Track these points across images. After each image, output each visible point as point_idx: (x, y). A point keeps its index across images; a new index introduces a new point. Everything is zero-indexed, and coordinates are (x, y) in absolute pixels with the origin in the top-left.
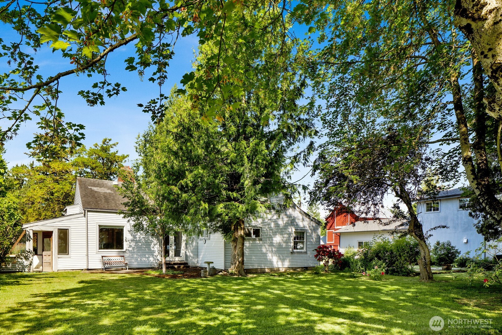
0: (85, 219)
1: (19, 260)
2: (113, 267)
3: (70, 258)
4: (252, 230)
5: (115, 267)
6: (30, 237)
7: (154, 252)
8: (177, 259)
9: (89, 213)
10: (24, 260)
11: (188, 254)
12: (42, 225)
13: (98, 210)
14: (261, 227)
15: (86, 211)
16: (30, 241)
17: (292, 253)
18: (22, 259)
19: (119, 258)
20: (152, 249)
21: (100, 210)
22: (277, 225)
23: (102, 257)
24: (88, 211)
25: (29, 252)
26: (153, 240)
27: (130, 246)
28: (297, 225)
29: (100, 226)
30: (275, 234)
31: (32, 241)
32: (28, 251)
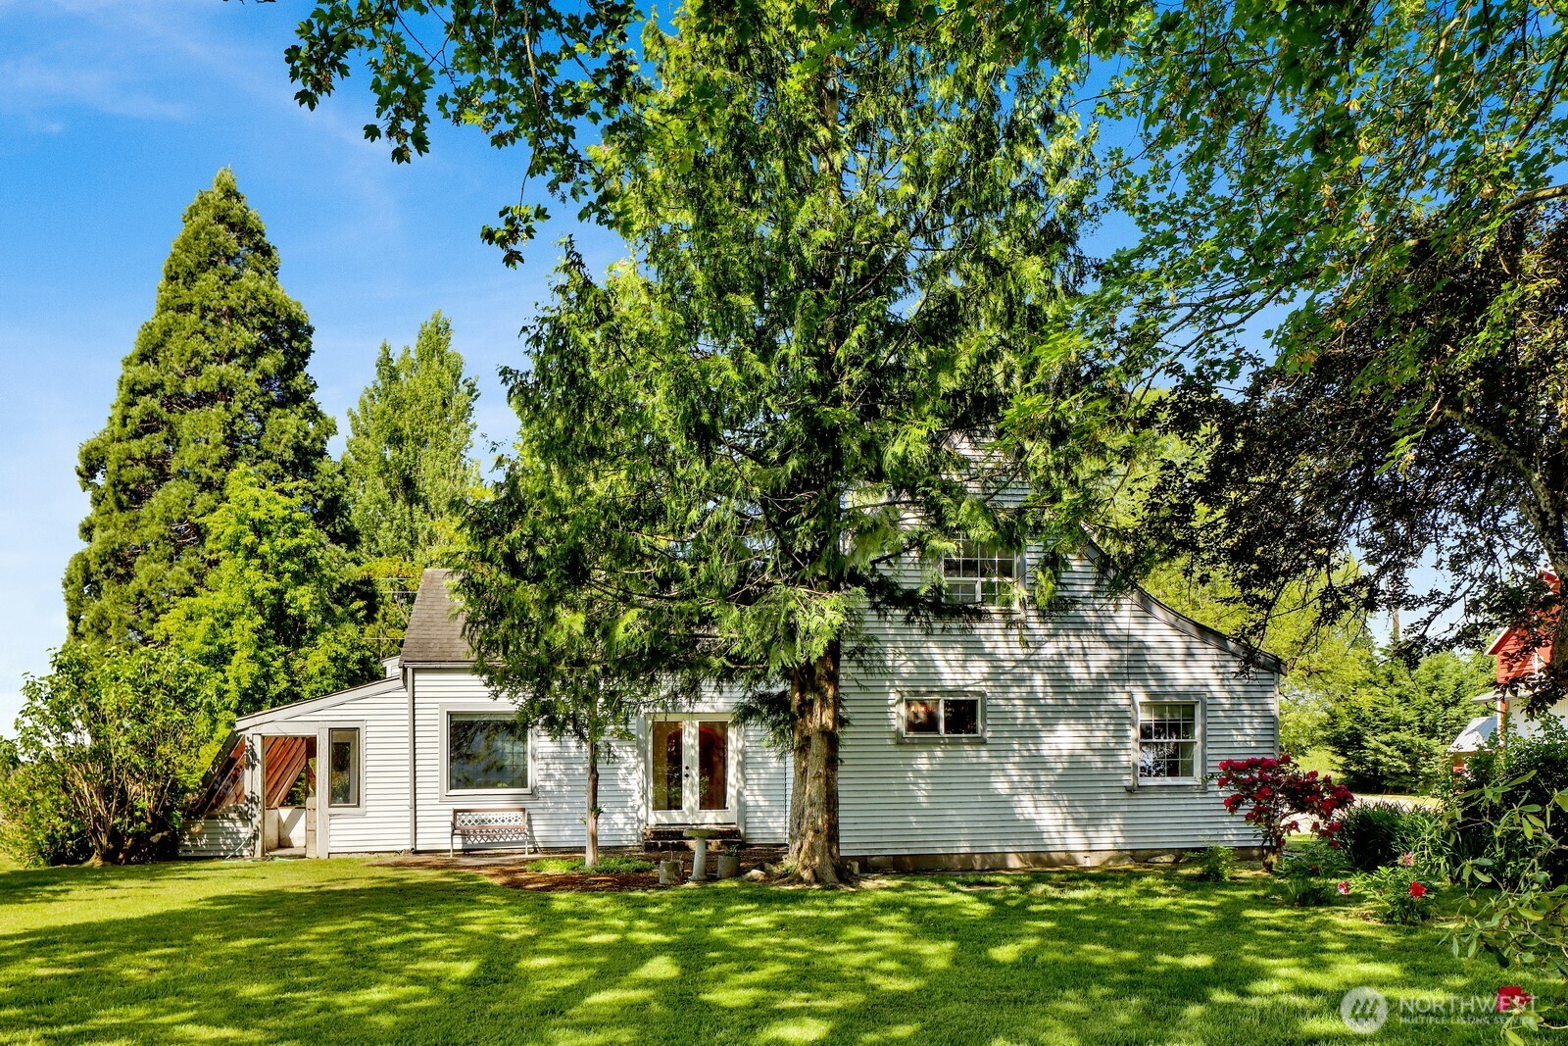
0: (406, 694)
1: (227, 824)
2: (499, 843)
3: (363, 816)
4: (941, 705)
5: (505, 843)
6: (254, 755)
7: (628, 793)
8: (711, 818)
9: (417, 677)
10: (239, 824)
11: (750, 800)
12: (287, 720)
13: (443, 665)
14: (982, 694)
15: (410, 671)
16: (253, 767)
17: (1130, 790)
18: (233, 820)
19: (513, 814)
20: (623, 786)
21: (449, 665)
22: (1061, 681)
23: (456, 812)
24: (414, 670)
25: (252, 800)
26: (623, 754)
27: (549, 776)
28: (1159, 674)
29: (451, 714)
30: (1051, 717)
31: (259, 767)
32: (249, 796)
